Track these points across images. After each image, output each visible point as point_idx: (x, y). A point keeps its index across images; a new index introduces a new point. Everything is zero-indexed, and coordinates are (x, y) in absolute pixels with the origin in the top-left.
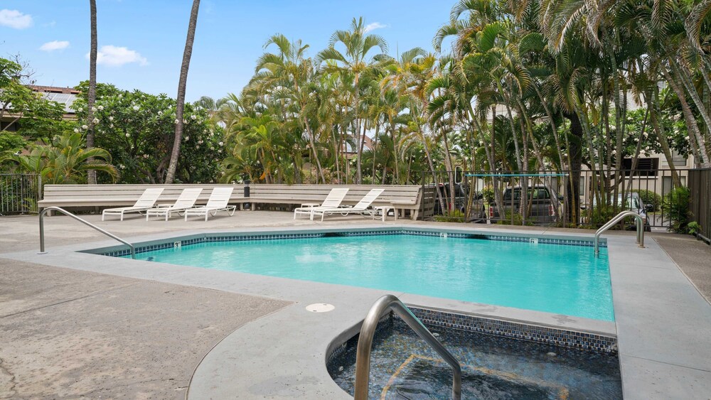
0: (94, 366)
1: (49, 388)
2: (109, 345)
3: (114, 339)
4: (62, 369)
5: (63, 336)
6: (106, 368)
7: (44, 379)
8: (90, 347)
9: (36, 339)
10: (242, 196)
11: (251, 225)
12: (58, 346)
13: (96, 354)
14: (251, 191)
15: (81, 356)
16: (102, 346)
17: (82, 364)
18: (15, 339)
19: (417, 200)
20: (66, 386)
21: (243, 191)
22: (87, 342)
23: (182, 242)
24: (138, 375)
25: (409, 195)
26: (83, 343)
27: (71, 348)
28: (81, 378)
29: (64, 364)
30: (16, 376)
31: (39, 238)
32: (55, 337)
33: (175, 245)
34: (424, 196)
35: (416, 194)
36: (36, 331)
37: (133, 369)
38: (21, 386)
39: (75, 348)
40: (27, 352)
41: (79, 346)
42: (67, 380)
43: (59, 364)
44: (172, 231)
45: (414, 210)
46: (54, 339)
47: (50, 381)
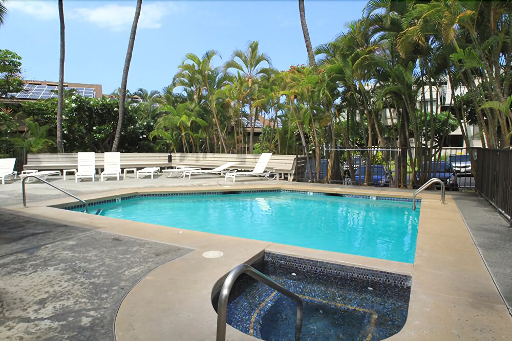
0: (55, 297)
1: (25, 312)
2: (65, 282)
3: (69, 277)
4: (34, 298)
5: (35, 274)
6: (63, 298)
7: (22, 306)
8: (53, 282)
9: (18, 275)
10: (167, 162)
11: (170, 185)
12: (32, 281)
13: (57, 288)
14: (173, 158)
15: (47, 289)
16: (61, 281)
17: (47, 295)
18: (5, 275)
19: (293, 167)
20: (36, 311)
21: (167, 158)
22: (52, 278)
23: (122, 198)
24: (83, 304)
25: (287, 162)
26: (49, 279)
27: (41, 283)
28: (46, 305)
29: (35, 295)
30: (4, 303)
31: (22, 195)
32: (30, 274)
33: (117, 201)
34: (298, 163)
35: (292, 162)
36: (18, 269)
37: (80, 300)
38: (7, 311)
39: (43, 283)
40: (11, 285)
41: (46, 281)
42: (36, 307)
43: (31, 295)
44: (115, 190)
45: (291, 174)
46: (30, 275)
47: (25, 307)
